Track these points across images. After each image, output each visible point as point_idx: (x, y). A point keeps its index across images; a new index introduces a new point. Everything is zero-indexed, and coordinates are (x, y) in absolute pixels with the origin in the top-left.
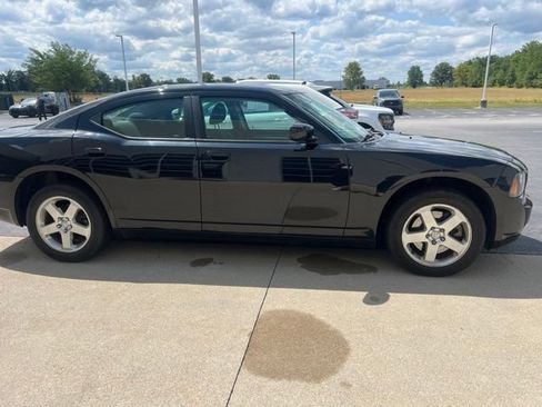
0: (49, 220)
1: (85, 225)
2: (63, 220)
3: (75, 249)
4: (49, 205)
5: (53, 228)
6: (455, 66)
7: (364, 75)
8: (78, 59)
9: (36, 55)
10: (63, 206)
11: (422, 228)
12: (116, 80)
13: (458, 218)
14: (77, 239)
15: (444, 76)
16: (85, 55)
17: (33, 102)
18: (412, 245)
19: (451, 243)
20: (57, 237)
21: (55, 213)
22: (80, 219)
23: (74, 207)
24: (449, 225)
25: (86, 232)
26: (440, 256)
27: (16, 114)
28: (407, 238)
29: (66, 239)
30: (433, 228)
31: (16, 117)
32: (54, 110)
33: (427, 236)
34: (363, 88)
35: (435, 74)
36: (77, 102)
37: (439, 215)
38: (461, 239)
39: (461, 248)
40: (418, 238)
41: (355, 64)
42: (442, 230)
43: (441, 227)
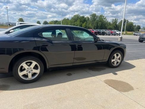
41: (22, 18)
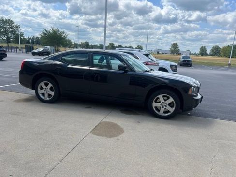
0: (42, 88)
1: (53, 91)
2: (46, 89)
3: (48, 99)
4: (42, 84)
5: (42, 91)
6: (221, 47)
7: (179, 48)
8: (60, 34)
9: (45, 31)
10: (46, 85)
11: (160, 102)
12: (75, 43)
13: (171, 100)
14: (50, 95)
15: (216, 51)
16: (63, 33)
17: (41, 50)
18: (156, 108)
19: (169, 108)
20: (43, 94)
21: (44, 87)
22: (51, 89)
23: (50, 85)
24: (168, 102)
25: (53, 93)
26: (165, 112)
27: (34, 54)
28: (154, 105)
29: (46, 95)
30: (163, 102)
31: (34, 55)
32: (48, 53)
33: (161, 105)
34: (179, 54)
35: (212, 50)
36: (58, 51)
37: (166, 98)
38: (172, 107)
39: (172, 110)
40: (158, 105)
42: (166, 103)
43: (166, 102)
